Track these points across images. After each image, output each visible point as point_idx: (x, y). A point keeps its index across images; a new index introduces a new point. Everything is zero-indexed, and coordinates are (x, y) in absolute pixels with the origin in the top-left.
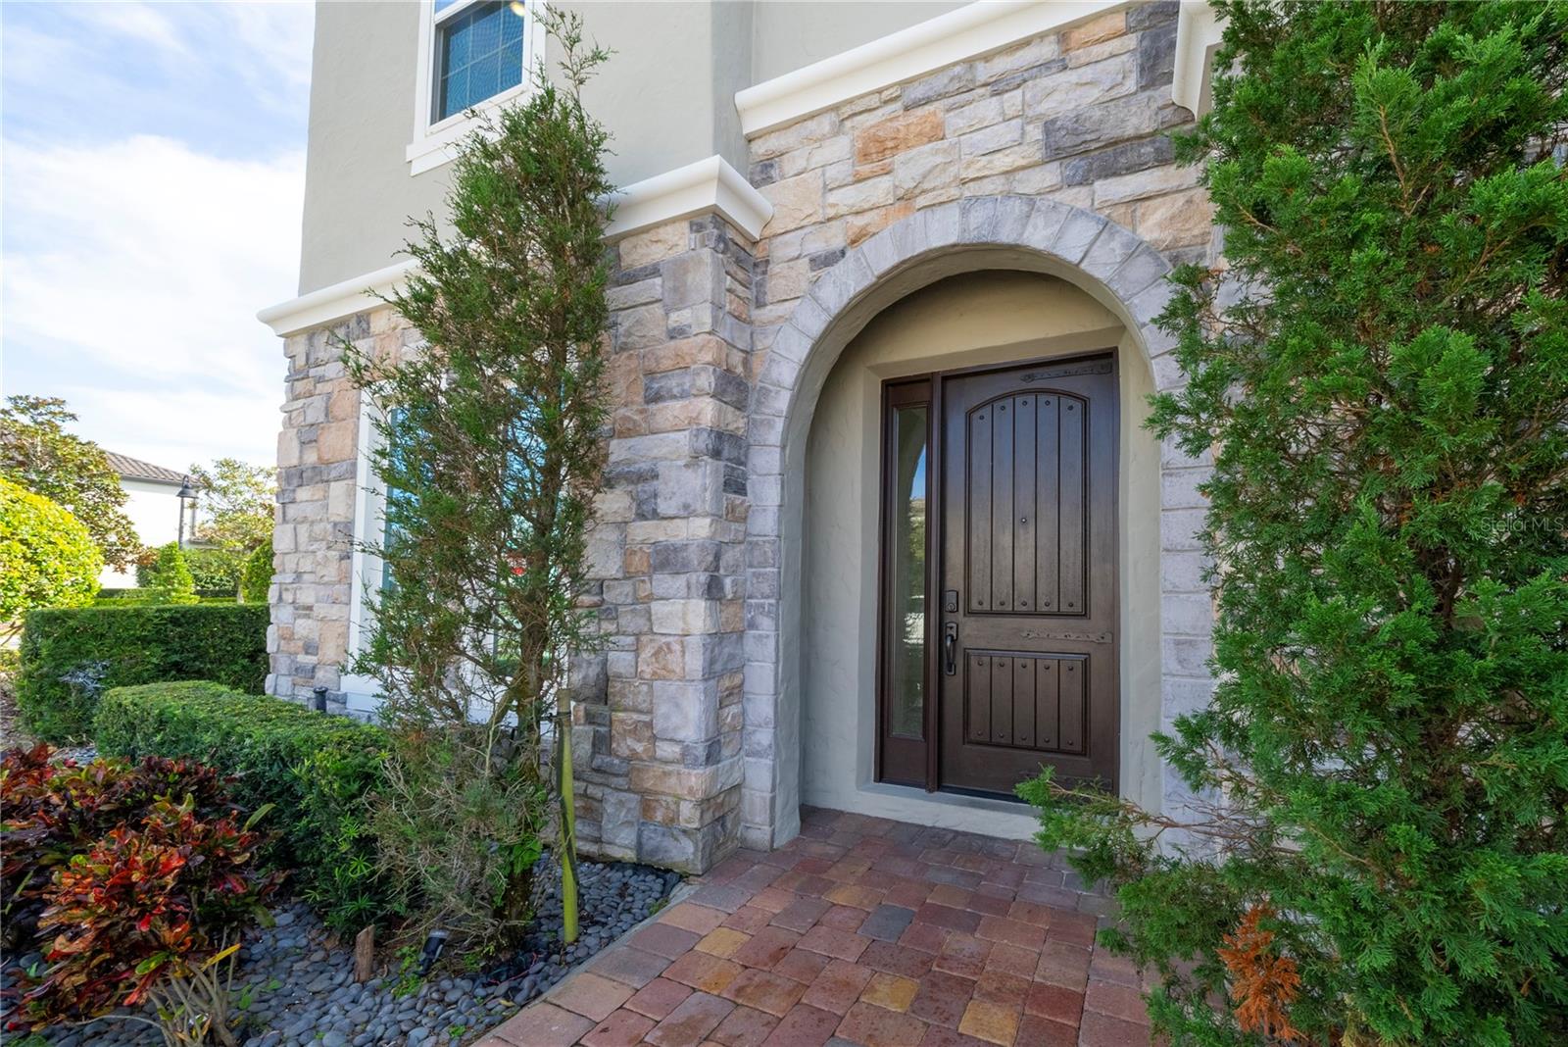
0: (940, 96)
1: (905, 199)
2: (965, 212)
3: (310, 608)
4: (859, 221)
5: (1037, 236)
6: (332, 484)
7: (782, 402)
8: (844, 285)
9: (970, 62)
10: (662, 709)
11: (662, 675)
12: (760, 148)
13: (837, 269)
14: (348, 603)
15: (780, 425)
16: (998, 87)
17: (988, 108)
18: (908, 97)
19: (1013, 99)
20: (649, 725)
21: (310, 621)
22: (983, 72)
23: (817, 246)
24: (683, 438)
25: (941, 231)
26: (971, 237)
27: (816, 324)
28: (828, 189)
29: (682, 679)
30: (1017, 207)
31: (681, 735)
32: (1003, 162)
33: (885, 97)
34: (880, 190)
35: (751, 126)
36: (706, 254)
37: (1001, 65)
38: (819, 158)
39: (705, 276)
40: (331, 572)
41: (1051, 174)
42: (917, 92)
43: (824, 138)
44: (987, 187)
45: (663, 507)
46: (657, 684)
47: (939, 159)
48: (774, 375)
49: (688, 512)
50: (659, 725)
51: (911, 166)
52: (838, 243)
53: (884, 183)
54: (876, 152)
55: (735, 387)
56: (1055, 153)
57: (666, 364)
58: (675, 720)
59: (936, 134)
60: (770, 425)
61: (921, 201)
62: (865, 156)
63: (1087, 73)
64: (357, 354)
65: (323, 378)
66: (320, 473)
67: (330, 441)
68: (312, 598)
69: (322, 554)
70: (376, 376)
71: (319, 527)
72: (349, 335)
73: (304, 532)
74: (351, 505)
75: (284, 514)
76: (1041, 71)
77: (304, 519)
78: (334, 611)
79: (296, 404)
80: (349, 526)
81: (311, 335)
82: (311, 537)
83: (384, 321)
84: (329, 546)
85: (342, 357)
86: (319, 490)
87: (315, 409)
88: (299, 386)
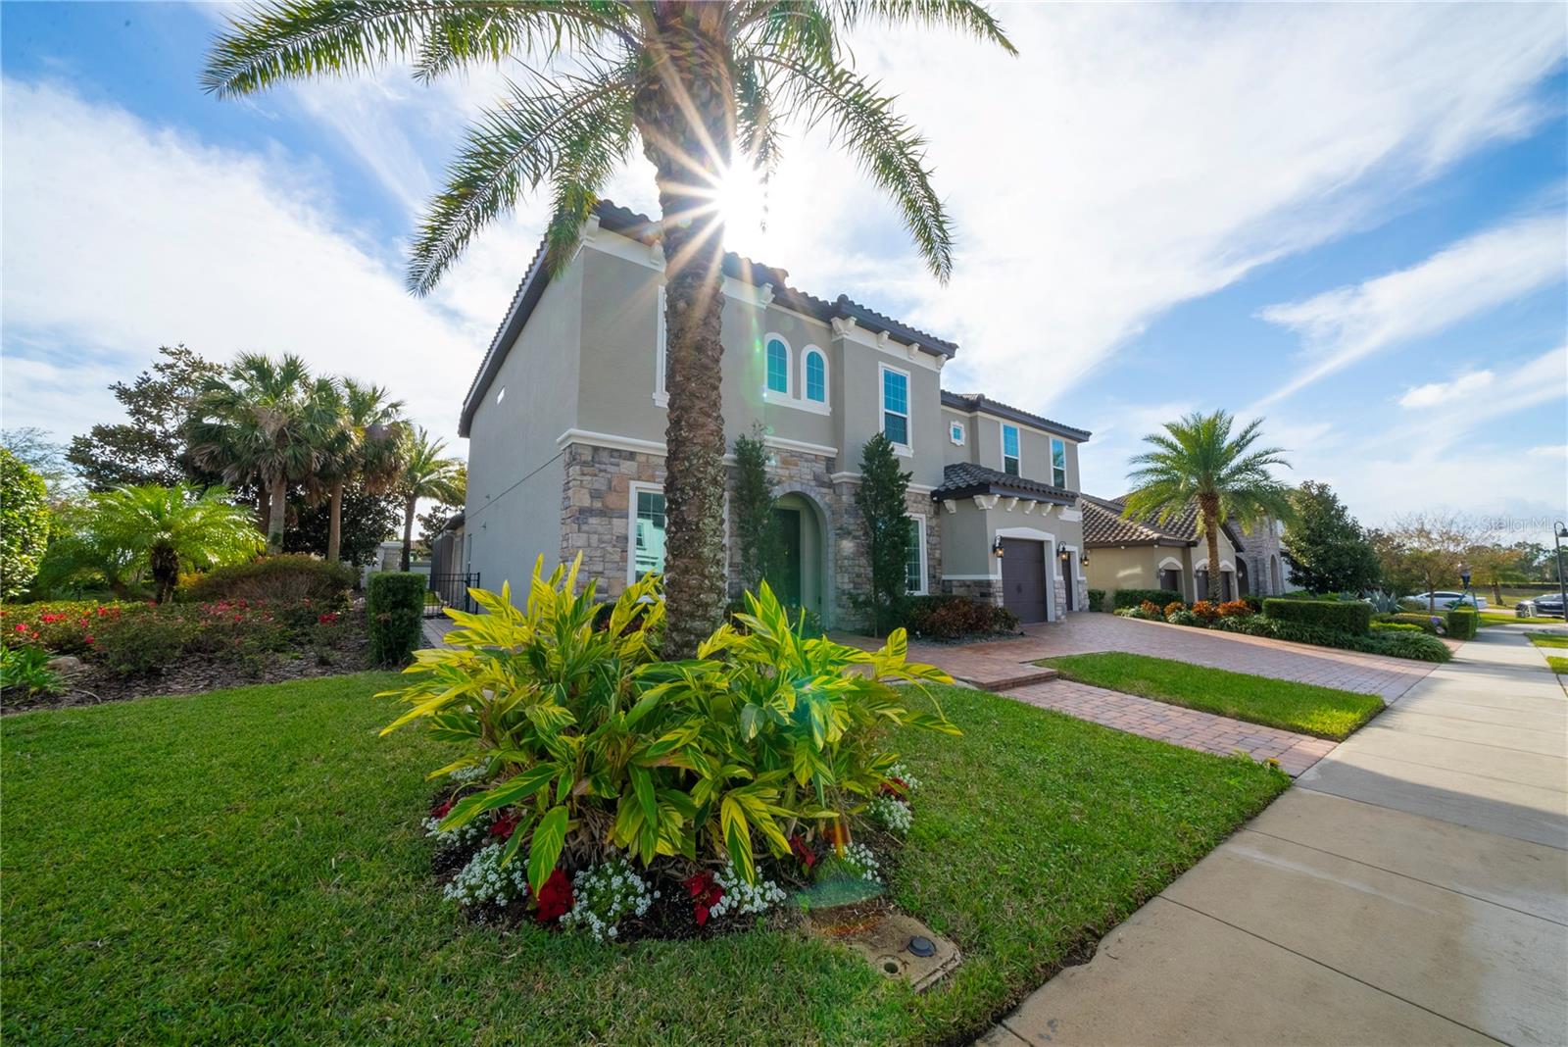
0: (798, 457)
1: (791, 478)
2: (801, 486)
4: (783, 479)
5: (812, 495)
6: (614, 520)
9: (802, 453)
13: (777, 487)
14: (627, 571)
16: (807, 461)
17: (806, 464)
18: (792, 454)
19: (809, 464)
22: (804, 456)
23: (773, 480)
25: (797, 488)
26: (802, 491)
28: (776, 467)
30: (809, 488)
32: (807, 477)
33: (787, 451)
34: (787, 473)
37: (807, 456)
38: (773, 458)
40: (617, 558)
41: (813, 483)
42: (794, 454)
43: (774, 454)
44: (805, 482)
47: (797, 471)
51: (794, 470)
53: (787, 471)
56: (815, 480)
59: (797, 465)
61: (794, 479)
62: (784, 463)
63: (819, 465)
64: (628, 467)
65: (605, 471)
66: (605, 513)
67: (612, 500)
68: (600, 569)
69: (610, 549)
70: (639, 479)
71: (606, 538)
72: (620, 456)
73: (594, 538)
74: (627, 529)
75: (579, 528)
76: (813, 461)
77: (595, 533)
78: (619, 574)
79: (585, 478)
80: (626, 538)
81: (596, 449)
82: (601, 541)
83: (643, 459)
84: (614, 546)
85: (618, 465)
86: (605, 520)
87: (600, 484)
88: (586, 470)
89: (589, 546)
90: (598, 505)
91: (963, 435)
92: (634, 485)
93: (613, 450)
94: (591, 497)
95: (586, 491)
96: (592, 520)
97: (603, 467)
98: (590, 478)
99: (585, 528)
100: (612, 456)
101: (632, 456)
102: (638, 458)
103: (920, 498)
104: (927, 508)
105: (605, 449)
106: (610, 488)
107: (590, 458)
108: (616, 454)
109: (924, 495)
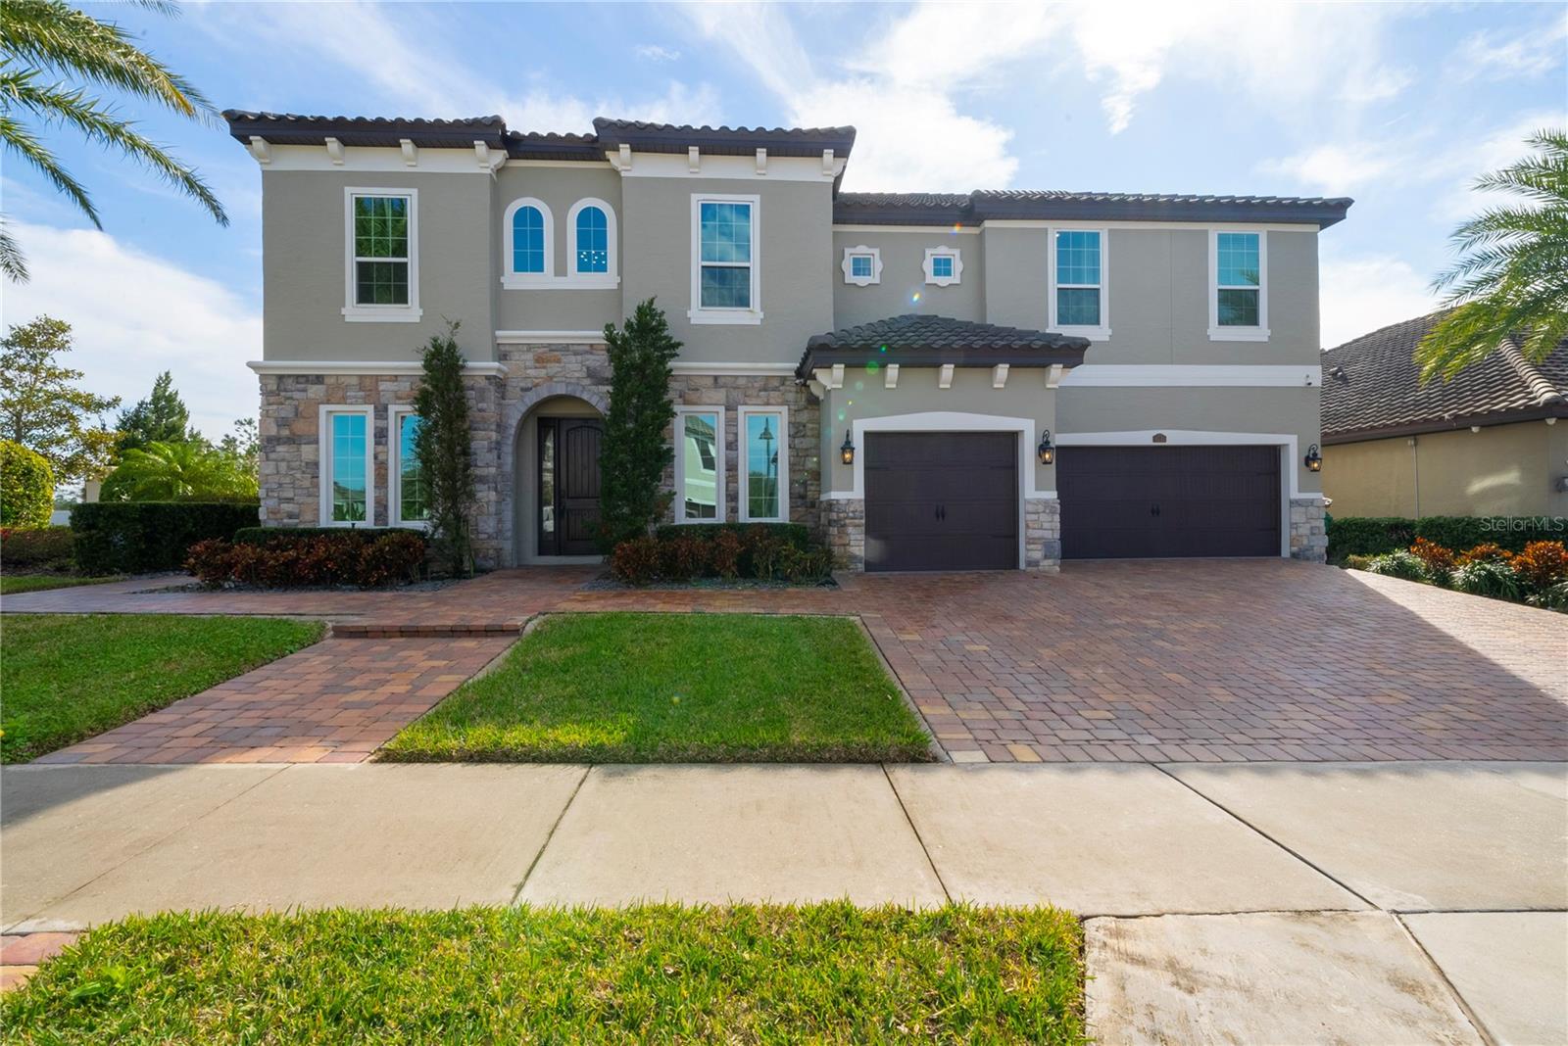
0: (561, 351)
1: (550, 378)
2: (567, 387)
3: (293, 499)
4: (537, 381)
5: (585, 397)
6: (303, 446)
7: (512, 431)
8: (532, 399)
9: (568, 344)
10: (481, 524)
11: (481, 513)
12: (502, 348)
13: (529, 393)
14: (318, 496)
15: (511, 438)
16: (576, 353)
17: (573, 358)
19: (579, 357)
20: (476, 530)
21: (291, 505)
22: (571, 348)
23: (523, 385)
24: (486, 443)
25: (561, 390)
26: (569, 393)
27: (524, 409)
28: (526, 368)
29: (488, 514)
30: (581, 388)
31: (487, 531)
32: (577, 375)
33: (542, 347)
34: (543, 373)
35: (499, 341)
36: (492, 388)
37: (576, 348)
38: (523, 357)
39: (492, 394)
40: (307, 483)
41: (587, 382)
42: (553, 348)
43: (523, 351)
44: (572, 381)
45: (479, 464)
46: (479, 517)
47: (560, 369)
48: (509, 422)
49: (488, 465)
50: (480, 529)
51: (554, 368)
52: (530, 385)
53: (544, 371)
54: (540, 361)
55: (501, 427)
56: (588, 376)
57: (478, 419)
58: (486, 527)
59: (559, 361)
60: (508, 438)
61: (555, 379)
62: (537, 361)
63: (597, 358)
64: (315, 391)
65: (291, 398)
66: (293, 440)
67: (300, 427)
68: (291, 495)
69: (298, 476)
70: (328, 402)
71: (295, 464)
72: (307, 382)
73: (283, 466)
74: (318, 456)
75: (267, 457)
76: (587, 352)
77: (283, 460)
78: (310, 500)
79: (271, 407)
80: (316, 464)
81: (281, 377)
82: (289, 468)
83: (333, 380)
84: (304, 472)
85: (305, 390)
86: (293, 448)
87: (287, 411)
88: (272, 399)
89: (278, 473)
90: (285, 432)
91: (957, 266)
92: (323, 409)
93: (298, 376)
94: (278, 426)
95: (273, 419)
96: (279, 449)
97: (289, 394)
98: (275, 407)
99: (273, 456)
100: (298, 383)
101: (319, 379)
102: (326, 380)
103: (776, 383)
104: (791, 396)
105: (289, 376)
106: (296, 415)
107: (275, 388)
108: (302, 380)
109: (783, 379)
